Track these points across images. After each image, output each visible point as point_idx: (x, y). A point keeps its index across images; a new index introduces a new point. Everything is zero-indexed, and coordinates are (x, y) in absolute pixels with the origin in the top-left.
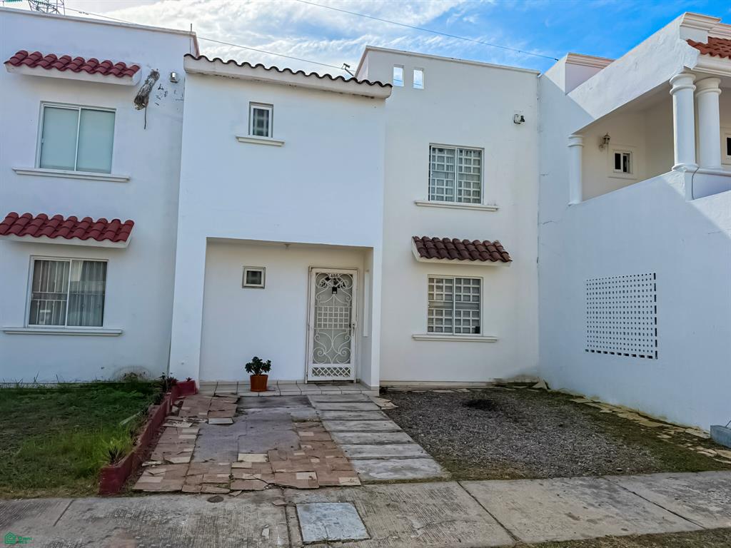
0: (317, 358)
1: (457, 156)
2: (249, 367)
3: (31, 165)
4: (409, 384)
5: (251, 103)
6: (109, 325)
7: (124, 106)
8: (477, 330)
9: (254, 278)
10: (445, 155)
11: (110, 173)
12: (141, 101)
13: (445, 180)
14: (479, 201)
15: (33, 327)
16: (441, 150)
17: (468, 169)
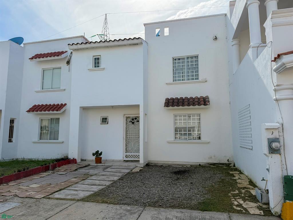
0: (127, 151)
1: (186, 60)
3: (39, 89)
5: (93, 56)
6: (60, 139)
7: (63, 65)
8: (199, 138)
9: (105, 120)
10: (181, 61)
11: (60, 88)
12: (68, 63)
13: (181, 72)
14: (198, 79)
16: (179, 59)
17: (192, 65)
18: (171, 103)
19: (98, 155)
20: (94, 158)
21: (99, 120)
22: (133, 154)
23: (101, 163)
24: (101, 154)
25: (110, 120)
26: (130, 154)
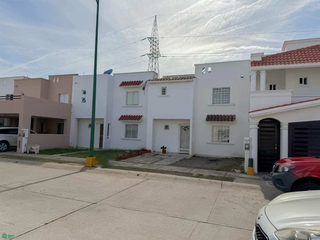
0: (181, 147)
1: (222, 90)
2: (161, 148)
3: (125, 105)
4: (206, 156)
5: (162, 87)
6: (139, 138)
7: (141, 90)
8: (228, 141)
9: (167, 127)
10: (218, 90)
11: (138, 105)
12: (144, 89)
13: (218, 97)
14: (229, 103)
15: (126, 138)
16: (217, 89)
17: (226, 93)
18: (210, 118)
19: (164, 148)
20: (161, 150)
21: (163, 127)
22: (185, 149)
23: (165, 153)
24: (166, 148)
25: (170, 127)
26: (183, 149)
